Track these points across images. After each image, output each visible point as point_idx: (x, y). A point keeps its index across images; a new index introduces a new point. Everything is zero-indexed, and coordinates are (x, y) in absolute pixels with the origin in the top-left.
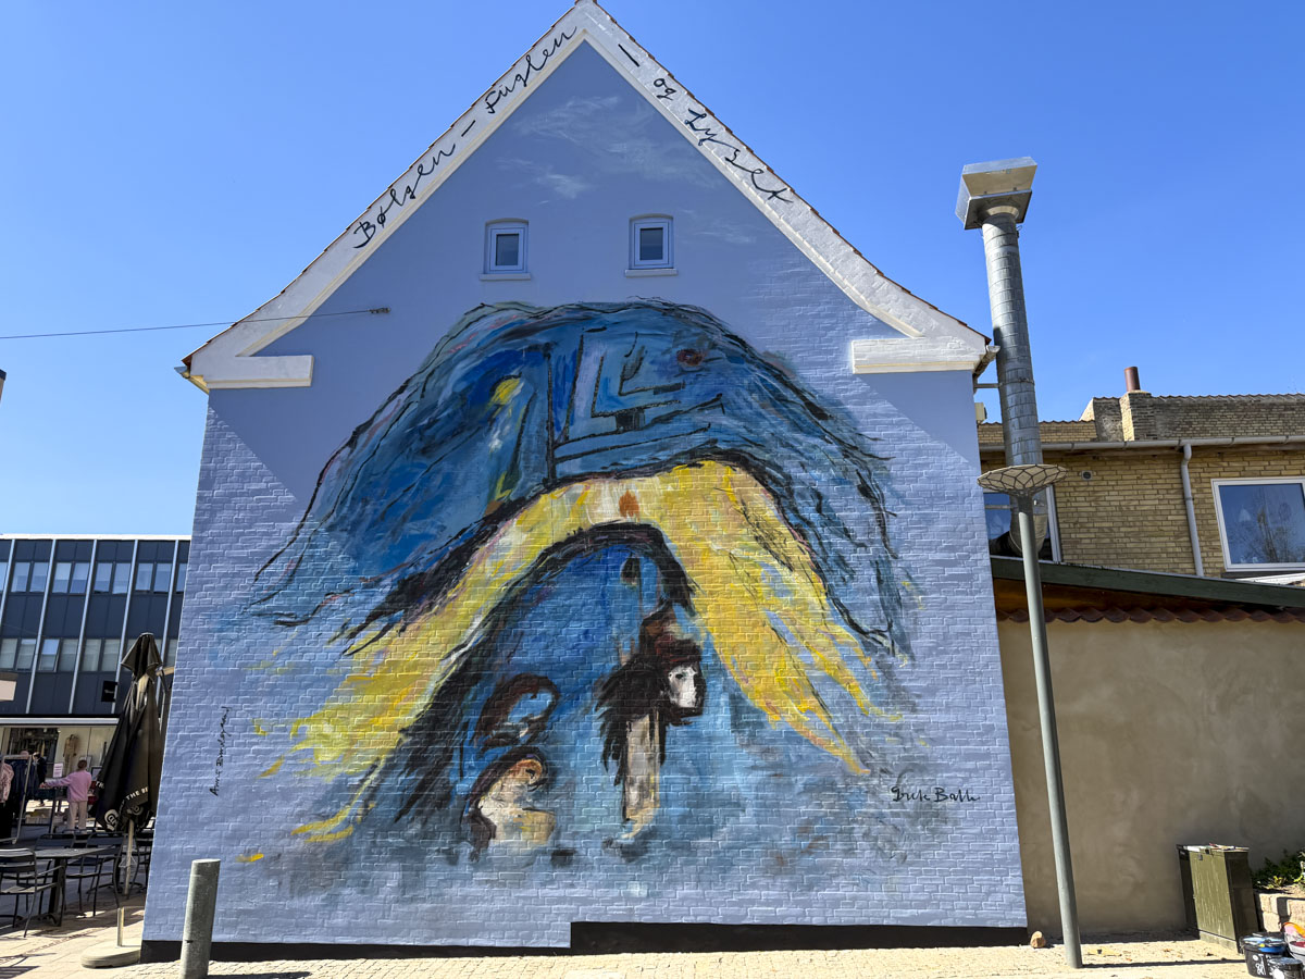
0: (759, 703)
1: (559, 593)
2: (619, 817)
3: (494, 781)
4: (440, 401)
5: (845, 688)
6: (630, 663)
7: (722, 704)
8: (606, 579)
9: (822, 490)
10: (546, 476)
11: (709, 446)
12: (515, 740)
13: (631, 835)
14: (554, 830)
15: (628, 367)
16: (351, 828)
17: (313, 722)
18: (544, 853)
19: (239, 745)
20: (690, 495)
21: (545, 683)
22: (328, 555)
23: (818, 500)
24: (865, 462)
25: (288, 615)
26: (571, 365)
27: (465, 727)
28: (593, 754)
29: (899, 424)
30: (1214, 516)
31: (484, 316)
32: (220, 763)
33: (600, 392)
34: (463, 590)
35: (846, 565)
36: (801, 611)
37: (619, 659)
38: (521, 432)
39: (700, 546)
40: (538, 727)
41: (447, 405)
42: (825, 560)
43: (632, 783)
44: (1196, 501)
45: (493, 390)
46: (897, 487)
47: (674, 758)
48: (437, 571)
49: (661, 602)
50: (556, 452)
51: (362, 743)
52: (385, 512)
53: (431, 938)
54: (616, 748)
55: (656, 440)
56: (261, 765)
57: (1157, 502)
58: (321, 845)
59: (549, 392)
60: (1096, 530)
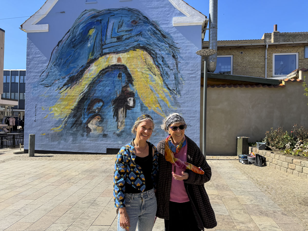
0: (147, 105)
1: (104, 81)
2: (117, 128)
3: (91, 120)
4: (77, 35)
5: (165, 102)
6: (119, 96)
7: (139, 105)
8: (114, 78)
9: (164, 56)
10: (100, 53)
11: (138, 45)
12: (95, 112)
13: (119, 132)
14: (103, 130)
15: (120, 25)
16: (62, 129)
17: (54, 107)
18: (101, 135)
19: (39, 112)
20: (133, 58)
21: (101, 101)
22: (54, 71)
23: (162, 59)
24: (174, 49)
25: (47, 85)
26: (106, 25)
27: (85, 109)
28: (111, 115)
29: (183, 39)
30: (272, 63)
31: (86, 13)
32: (36, 115)
33: (113, 32)
34: (83, 80)
35: (168, 74)
36: (157, 85)
37: (117, 96)
38: (95, 42)
39: (135, 70)
40: (100, 110)
41: (78, 35)
42: (163, 74)
43: (119, 121)
44: (268, 59)
45: (88, 32)
46: (181, 55)
47: (128, 116)
48: (77, 75)
49: (126, 83)
50: (103, 47)
51: (63, 112)
52: (66, 62)
53: (79, 151)
54: (116, 114)
55: (126, 44)
56: (44, 116)
57: (258, 59)
58: (56, 132)
59: (101, 32)
60: (242, 66)
